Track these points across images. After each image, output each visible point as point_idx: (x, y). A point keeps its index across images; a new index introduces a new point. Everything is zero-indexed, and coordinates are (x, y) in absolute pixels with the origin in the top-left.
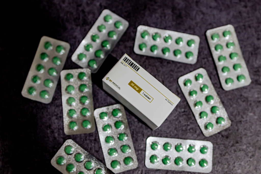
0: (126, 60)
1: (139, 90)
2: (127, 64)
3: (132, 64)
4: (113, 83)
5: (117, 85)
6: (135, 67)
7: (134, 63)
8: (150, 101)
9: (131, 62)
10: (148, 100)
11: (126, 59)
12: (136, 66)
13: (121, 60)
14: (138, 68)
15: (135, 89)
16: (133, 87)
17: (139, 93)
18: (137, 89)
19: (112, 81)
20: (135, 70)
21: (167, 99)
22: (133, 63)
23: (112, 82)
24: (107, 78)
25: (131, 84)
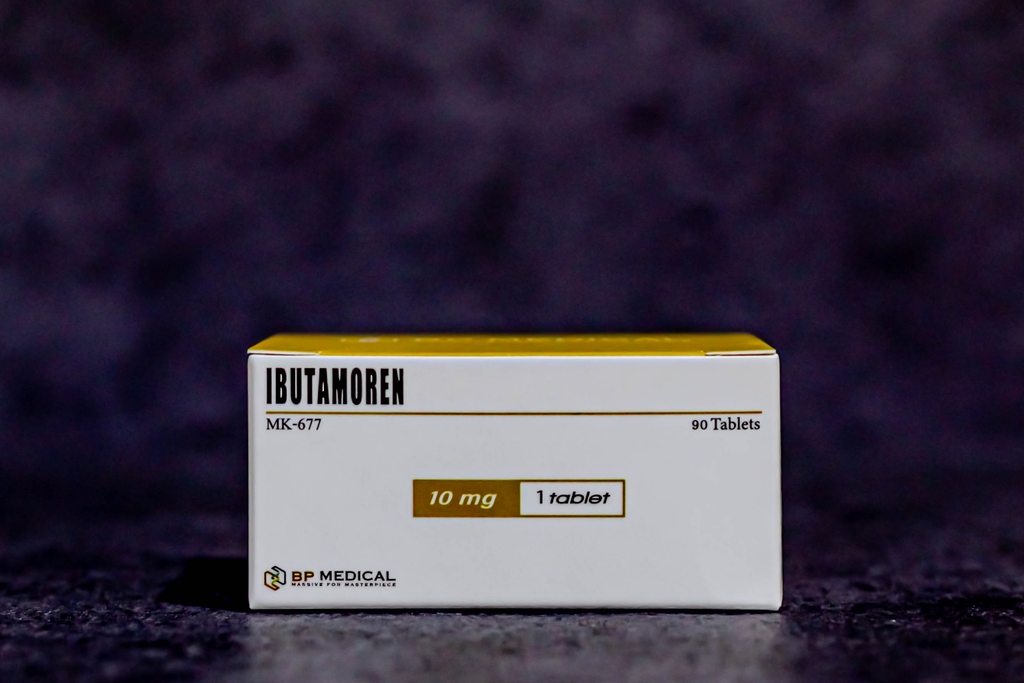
0: (283, 386)
1: (505, 499)
2: (315, 407)
3: (339, 387)
4: (325, 582)
5: (359, 575)
6: (371, 385)
7: (344, 371)
8: (613, 506)
9: (323, 372)
10: (599, 508)
11: (280, 385)
12: (370, 372)
13: (259, 408)
14: (389, 379)
15: (474, 511)
16: (455, 510)
17: (516, 513)
18: (489, 501)
19: (309, 574)
20: (385, 401)
21: (700, 418)
22: (335, 371)
23: (317, 575)
24: (269, 581)
25: (431, 497)
